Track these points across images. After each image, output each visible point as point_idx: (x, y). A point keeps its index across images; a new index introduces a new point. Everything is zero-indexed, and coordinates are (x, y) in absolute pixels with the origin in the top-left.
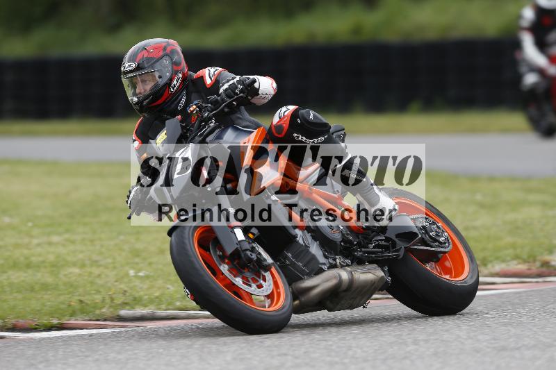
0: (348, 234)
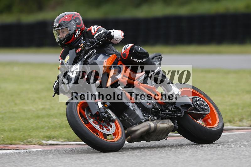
0: (156, 105)
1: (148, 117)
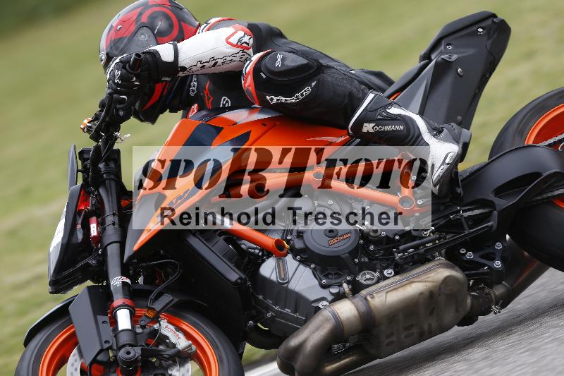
1: (341, 286)
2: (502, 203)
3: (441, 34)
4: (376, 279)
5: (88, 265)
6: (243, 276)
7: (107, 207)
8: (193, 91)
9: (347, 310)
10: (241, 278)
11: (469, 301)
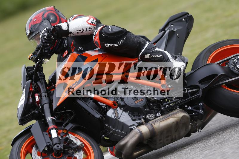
1: (141, 120)
2: (202, 86)
3: (169, 20)
4: (154, 117)
5: (34, 113)
6: (102, 116)
7: (41, 89)
8: (66, 45)
9: (144, 129)
10: (101, 117)
11: (190, 126)
